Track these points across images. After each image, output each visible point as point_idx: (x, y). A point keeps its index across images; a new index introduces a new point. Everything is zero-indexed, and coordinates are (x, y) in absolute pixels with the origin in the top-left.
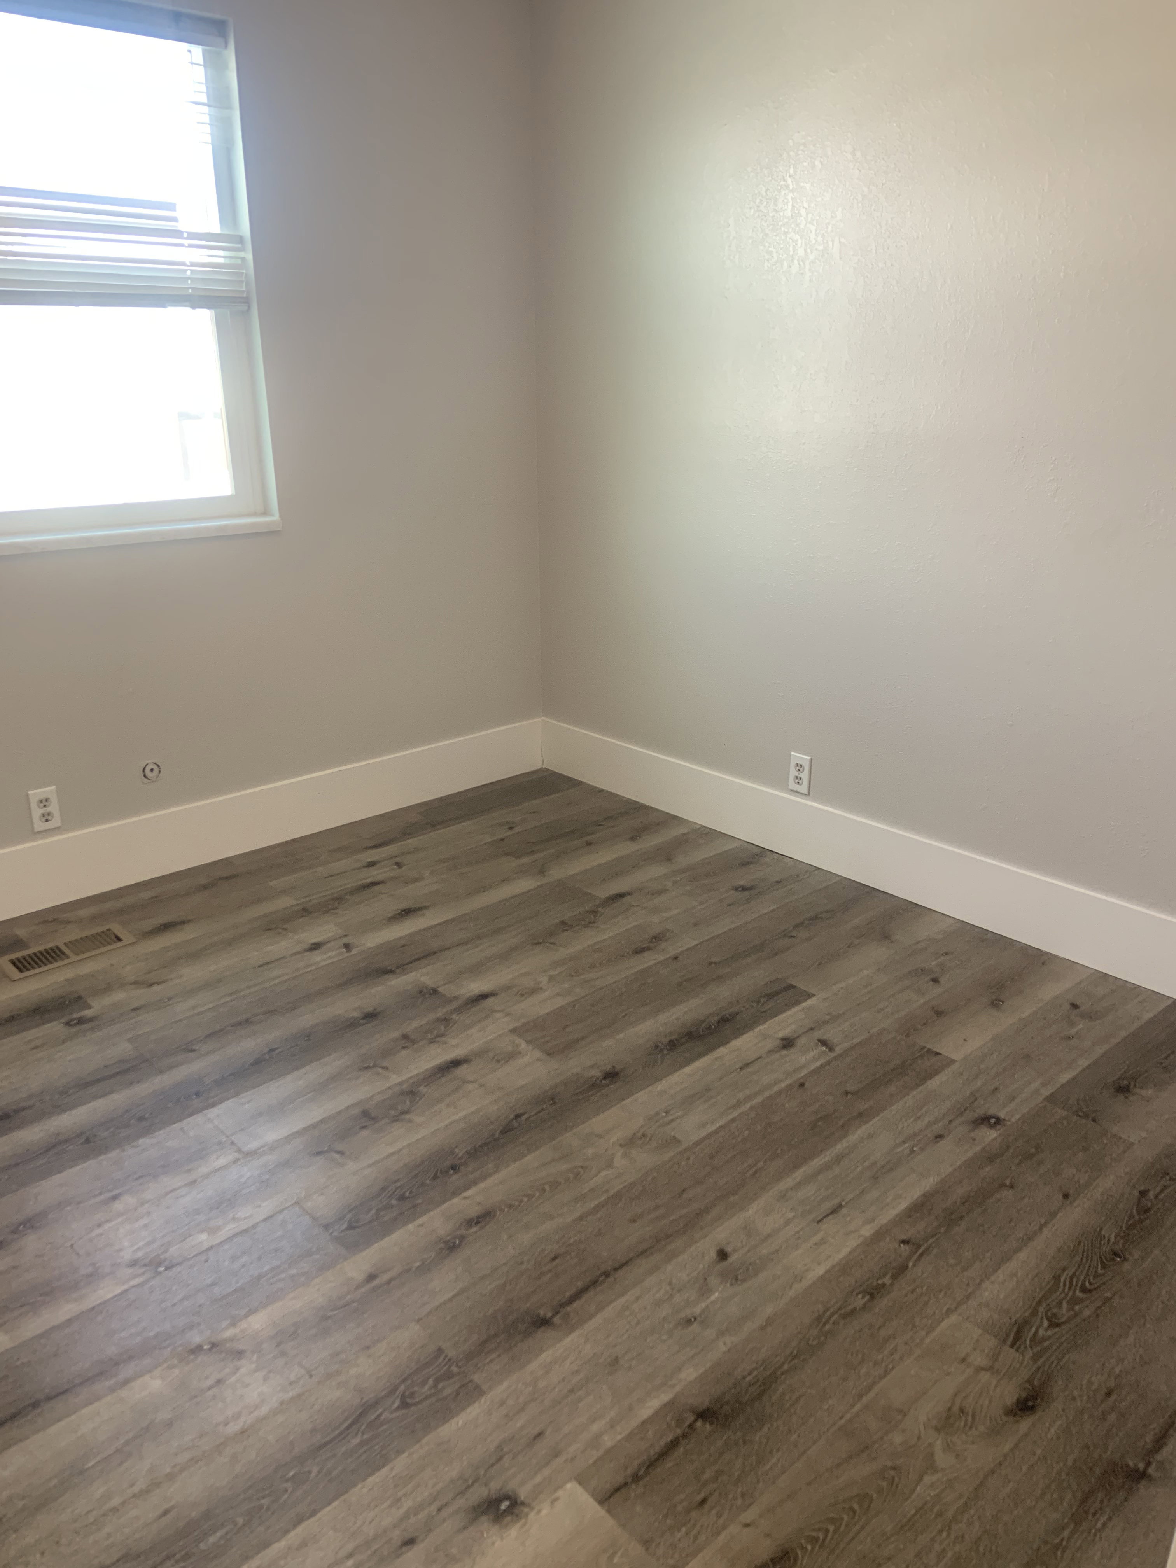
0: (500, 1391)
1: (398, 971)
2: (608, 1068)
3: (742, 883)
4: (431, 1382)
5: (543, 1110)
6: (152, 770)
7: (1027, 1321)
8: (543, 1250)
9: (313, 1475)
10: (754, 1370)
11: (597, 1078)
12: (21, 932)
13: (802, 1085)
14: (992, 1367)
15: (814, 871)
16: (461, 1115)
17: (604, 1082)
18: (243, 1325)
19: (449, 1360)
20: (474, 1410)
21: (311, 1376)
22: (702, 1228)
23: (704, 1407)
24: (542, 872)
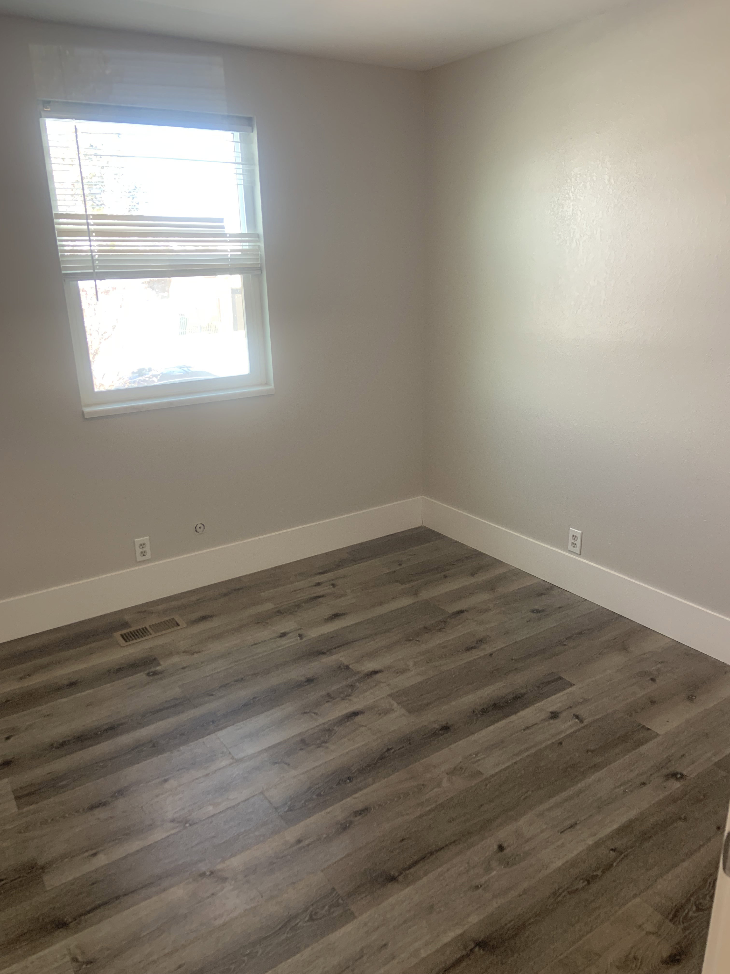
0: (364, 918)
1: (328, 653)
2: (444, 723)
3: (536, 607)
4: (327, 908)
5: (403, 747)
6: (200, 528)
7: (682, 906)
8: (396, 835)
9: (259, 955)
10: (512, 921)
11: (437, 729)
12: (127, 618)
13: (561, 744)
14: (656, 933)
15: (583, 602)
16: (357, 745)
17: (440, 732)
18: (227, 863)
19: (339, 895)
20: (349, 927)
21: (262, 897)
22: (490, 830)
23: (481, 940)
24: (416, 594)
